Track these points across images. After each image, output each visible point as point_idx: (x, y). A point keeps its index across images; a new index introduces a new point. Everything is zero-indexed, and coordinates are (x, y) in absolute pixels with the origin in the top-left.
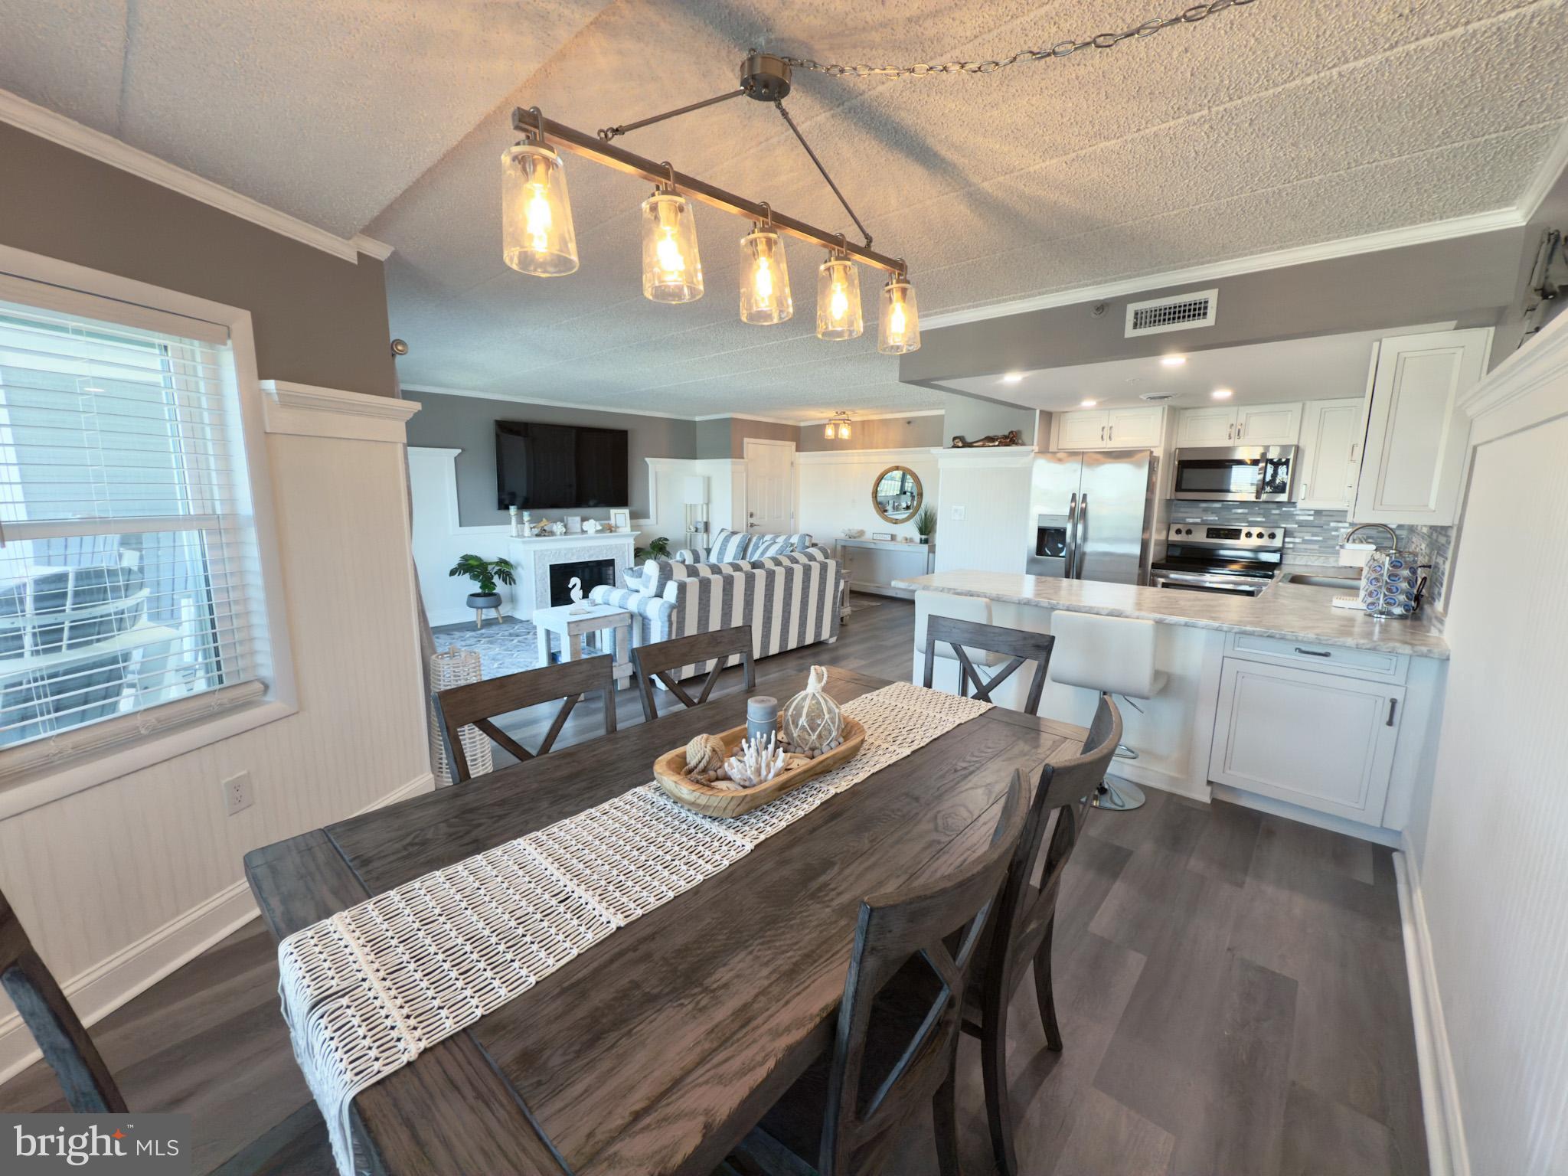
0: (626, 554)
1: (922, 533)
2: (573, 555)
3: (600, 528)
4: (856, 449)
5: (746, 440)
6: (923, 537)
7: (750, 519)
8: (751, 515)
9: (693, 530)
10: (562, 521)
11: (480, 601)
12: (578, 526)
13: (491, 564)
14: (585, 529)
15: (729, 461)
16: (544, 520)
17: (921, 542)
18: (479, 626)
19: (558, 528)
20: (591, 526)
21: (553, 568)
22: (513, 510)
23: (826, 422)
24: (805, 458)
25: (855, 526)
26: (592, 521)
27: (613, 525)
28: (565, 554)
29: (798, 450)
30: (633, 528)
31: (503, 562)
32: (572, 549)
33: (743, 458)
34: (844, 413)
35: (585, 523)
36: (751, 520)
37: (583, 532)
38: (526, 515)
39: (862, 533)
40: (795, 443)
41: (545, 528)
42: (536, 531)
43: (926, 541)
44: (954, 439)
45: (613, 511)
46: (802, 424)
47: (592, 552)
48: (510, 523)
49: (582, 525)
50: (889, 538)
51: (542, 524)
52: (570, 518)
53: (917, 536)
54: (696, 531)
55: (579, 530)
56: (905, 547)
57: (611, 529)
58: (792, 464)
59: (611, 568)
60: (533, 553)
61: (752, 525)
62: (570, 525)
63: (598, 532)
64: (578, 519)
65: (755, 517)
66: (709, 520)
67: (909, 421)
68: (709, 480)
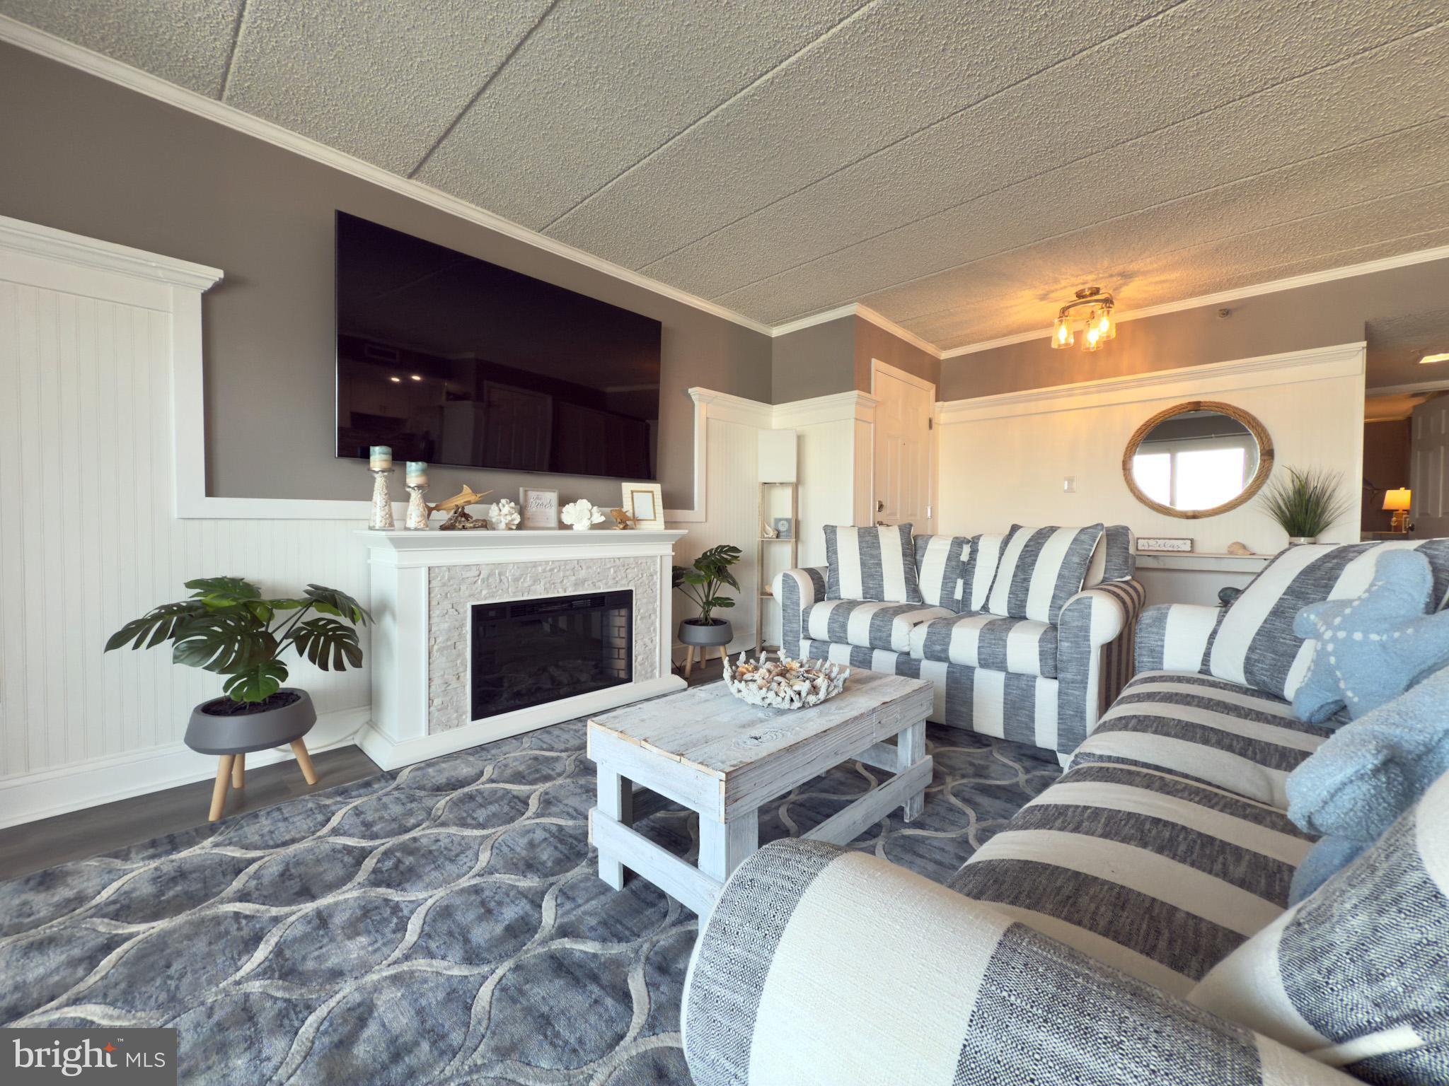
0: (657, 578)
2: (536, 580)
3: (603, 519)
4: (1072, 382)
5: (875, 363)
7: (877, 513)
8: (880, 508)
9: (771, 533)
10: (514, 498)
11: (230, 728)
12: (552, 512)
13: (279, 604)
14: (567, 520)
15: (855, 393)
16: (466, 489)
18: (213, 816)
19: (503, 512)
20: (581, 514)
21: (482, 614)
22: (379, 457)
24: (949, 413)
26: (584, 504)
27: (630, 514)
28: (516, 580)
29: (939, 399)
30: (669, 524)
31: (324, 597)
32: (535, 564)
33: (869, 391)
35: (569, 508)
36: (880, 516)
37: (562, 526)
38: (414, 472)
40: (933, 385)
41: (467, 510)
42: (442, 516)
45: (628, 487)
46: (948, 353)
47: (582, 574)
48: (368, 496)
49: (560, 512)
50: (1187, 547)
51: (459, 500)
52: (532, 494)
54: (778, 536)
55: (554, 523)
57: (626, 522)
58: (930, 421)
59: (624, 612)
60: (424, 574)
62: (532, 509)
63: (594, 527)
64: (551, 497)
65: (884, 511)
66: (800, 517)
67: (1226, 311)
68: (800, 439)
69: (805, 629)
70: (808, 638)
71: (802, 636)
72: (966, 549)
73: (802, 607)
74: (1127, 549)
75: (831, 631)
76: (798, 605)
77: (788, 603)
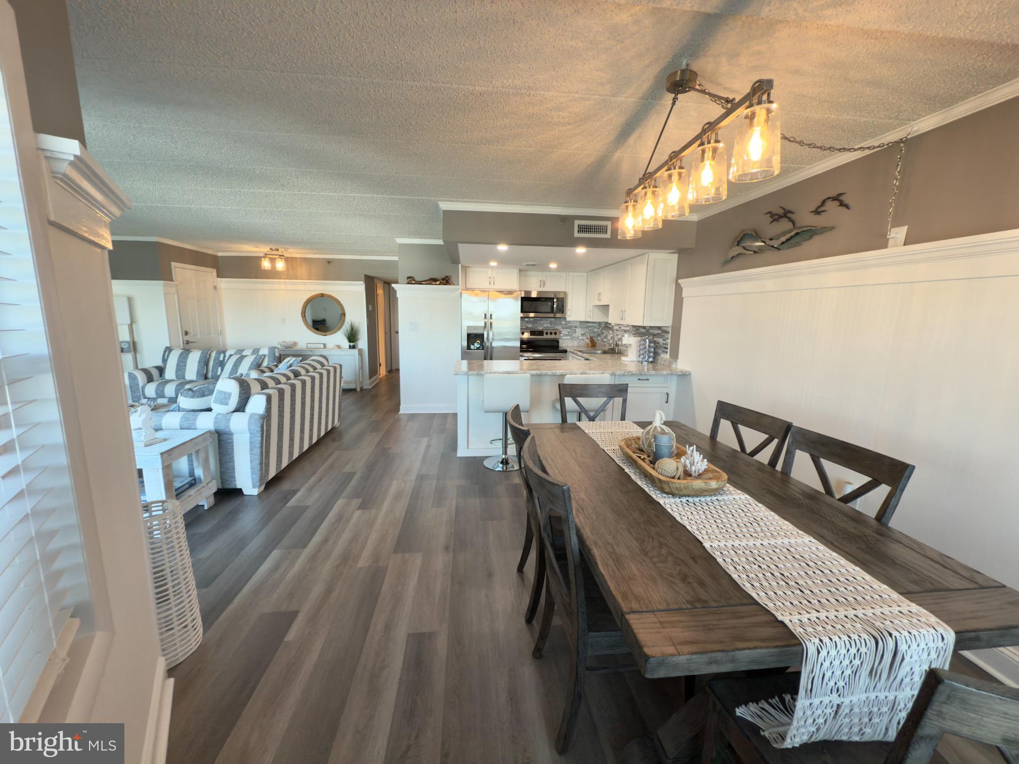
1: (350, 341)
5: (173, 264)
6: (352, 344)
7: (185, 337)
8: (186, 333)
15: (162, 282)
17: (350, 347)
23: (262, 255)
24: (224, 283)
25: (289, 338)
29: (218, 276)
33: (172, 280)
34: (278, 250)
36: (187, 338)
39: (295, 344)
40: (215, 270)
43: (354, 347)
44: (408, 278)
46: (220, 254)
53: (346, 344)
54: (122, 351)
56: (337, 352)
58: (213, 287)
61: (188, 342)
65: (189, 336)
66: (136, 339)
67: (329, 262)
68: (130, 300)
69: (144, 394)
70: (145, 398)
71: (142, 397)
72: (222, 355)
73: (141, 385)
74: (275, 354)
75: (156, 393)
76: (138, 385)
77: (132, 385)
